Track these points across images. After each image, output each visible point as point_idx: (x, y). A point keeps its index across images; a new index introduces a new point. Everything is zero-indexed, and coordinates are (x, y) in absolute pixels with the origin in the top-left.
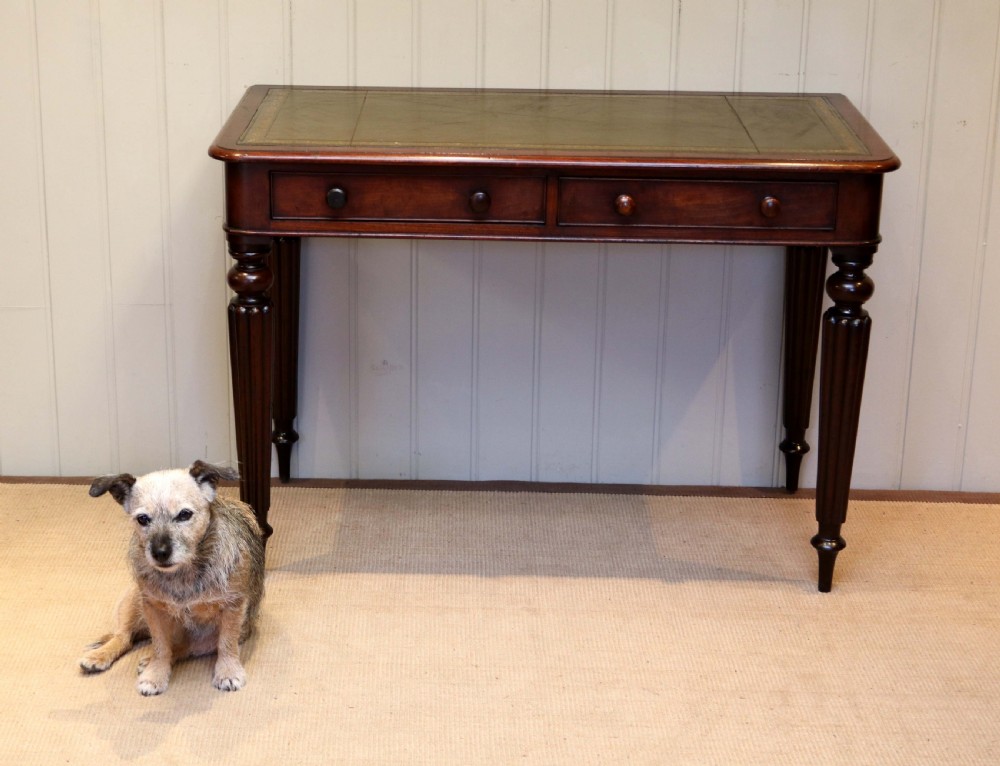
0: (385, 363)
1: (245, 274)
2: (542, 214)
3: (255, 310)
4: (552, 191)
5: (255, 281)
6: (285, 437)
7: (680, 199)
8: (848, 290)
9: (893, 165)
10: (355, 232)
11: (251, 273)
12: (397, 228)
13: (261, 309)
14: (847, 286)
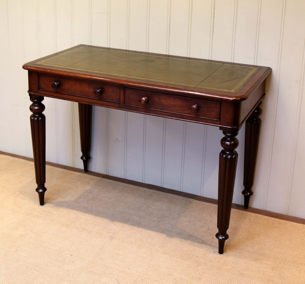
0: (117, 139)
1: (35, 107)
2: (119, 100)
3: (36, 119)
4: (122, 92)
5: (37, 109)
6: (85, 158)
7: (164, 101)
8: (227, 144)
13: (38, 119)
14: (228, 143)
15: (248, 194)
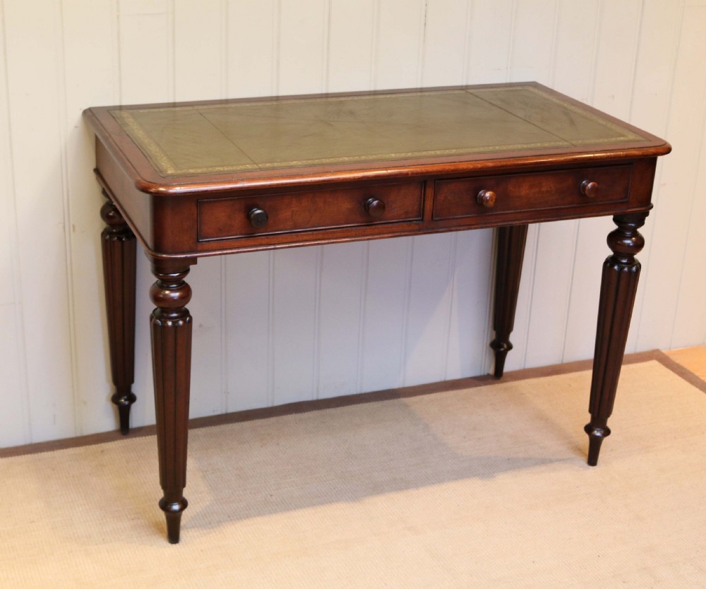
1: (167, 292)
2: (421, 213)
3: (181, 323)
4: (430, 192)
7: (524, 189)
9: (668, 150)
10: (270, 245)
11: (172, 291)
12: (305, 238)
13: (184, 321)
14: (628, 242)
15: (505, 346)
